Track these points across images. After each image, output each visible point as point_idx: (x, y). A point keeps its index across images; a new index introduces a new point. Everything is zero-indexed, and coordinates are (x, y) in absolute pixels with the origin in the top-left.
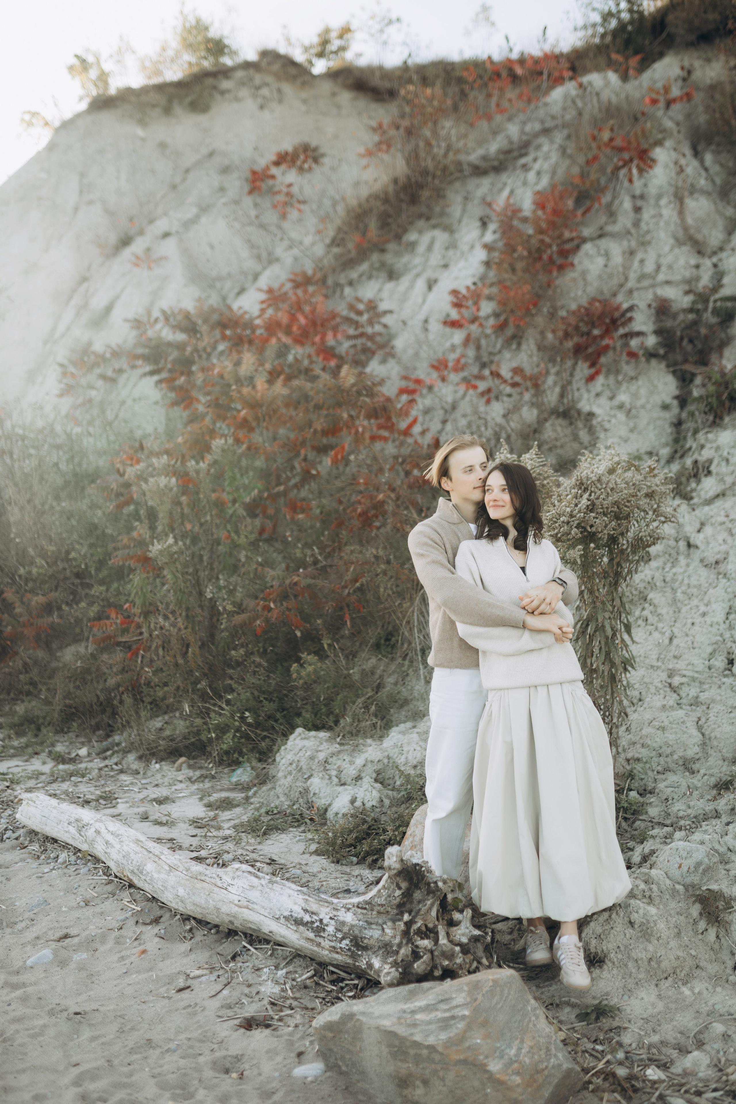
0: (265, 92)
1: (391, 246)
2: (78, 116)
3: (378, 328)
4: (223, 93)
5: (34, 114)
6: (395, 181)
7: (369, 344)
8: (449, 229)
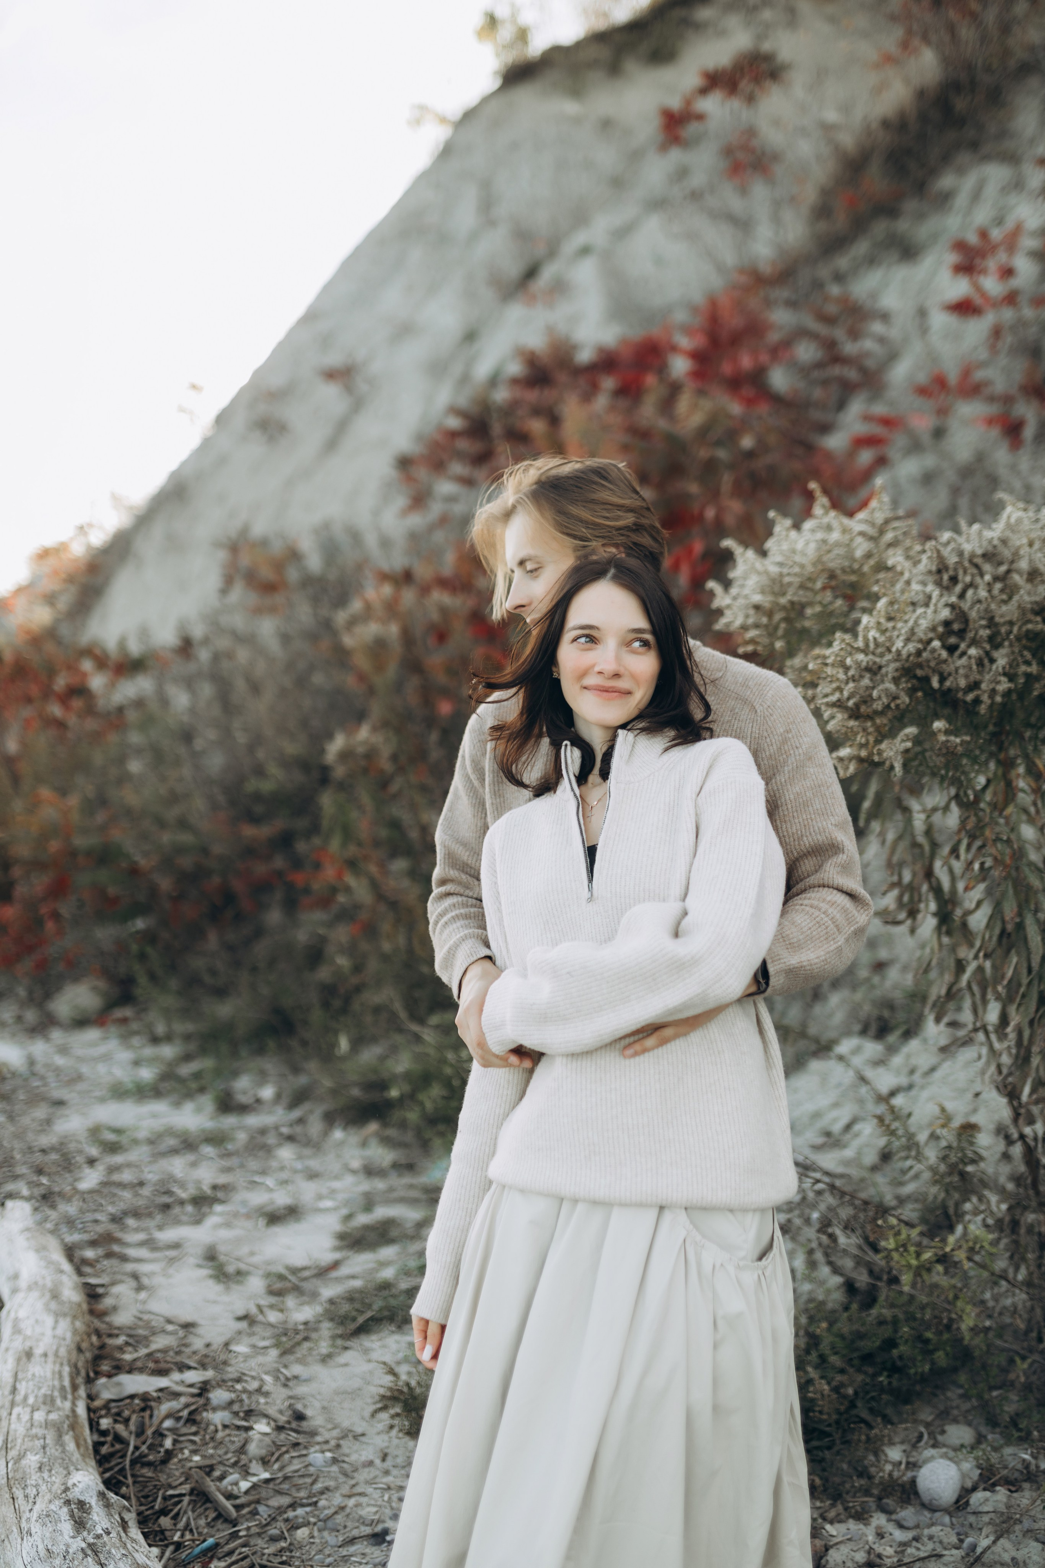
0: (767, 14)
1: (910, 205)
2: (486, 100)
3: (868, 344)
4: (698, 27)
5: (423, 109)
6: (921, 94)
7: (852, 374)
8: (1012, 159)
